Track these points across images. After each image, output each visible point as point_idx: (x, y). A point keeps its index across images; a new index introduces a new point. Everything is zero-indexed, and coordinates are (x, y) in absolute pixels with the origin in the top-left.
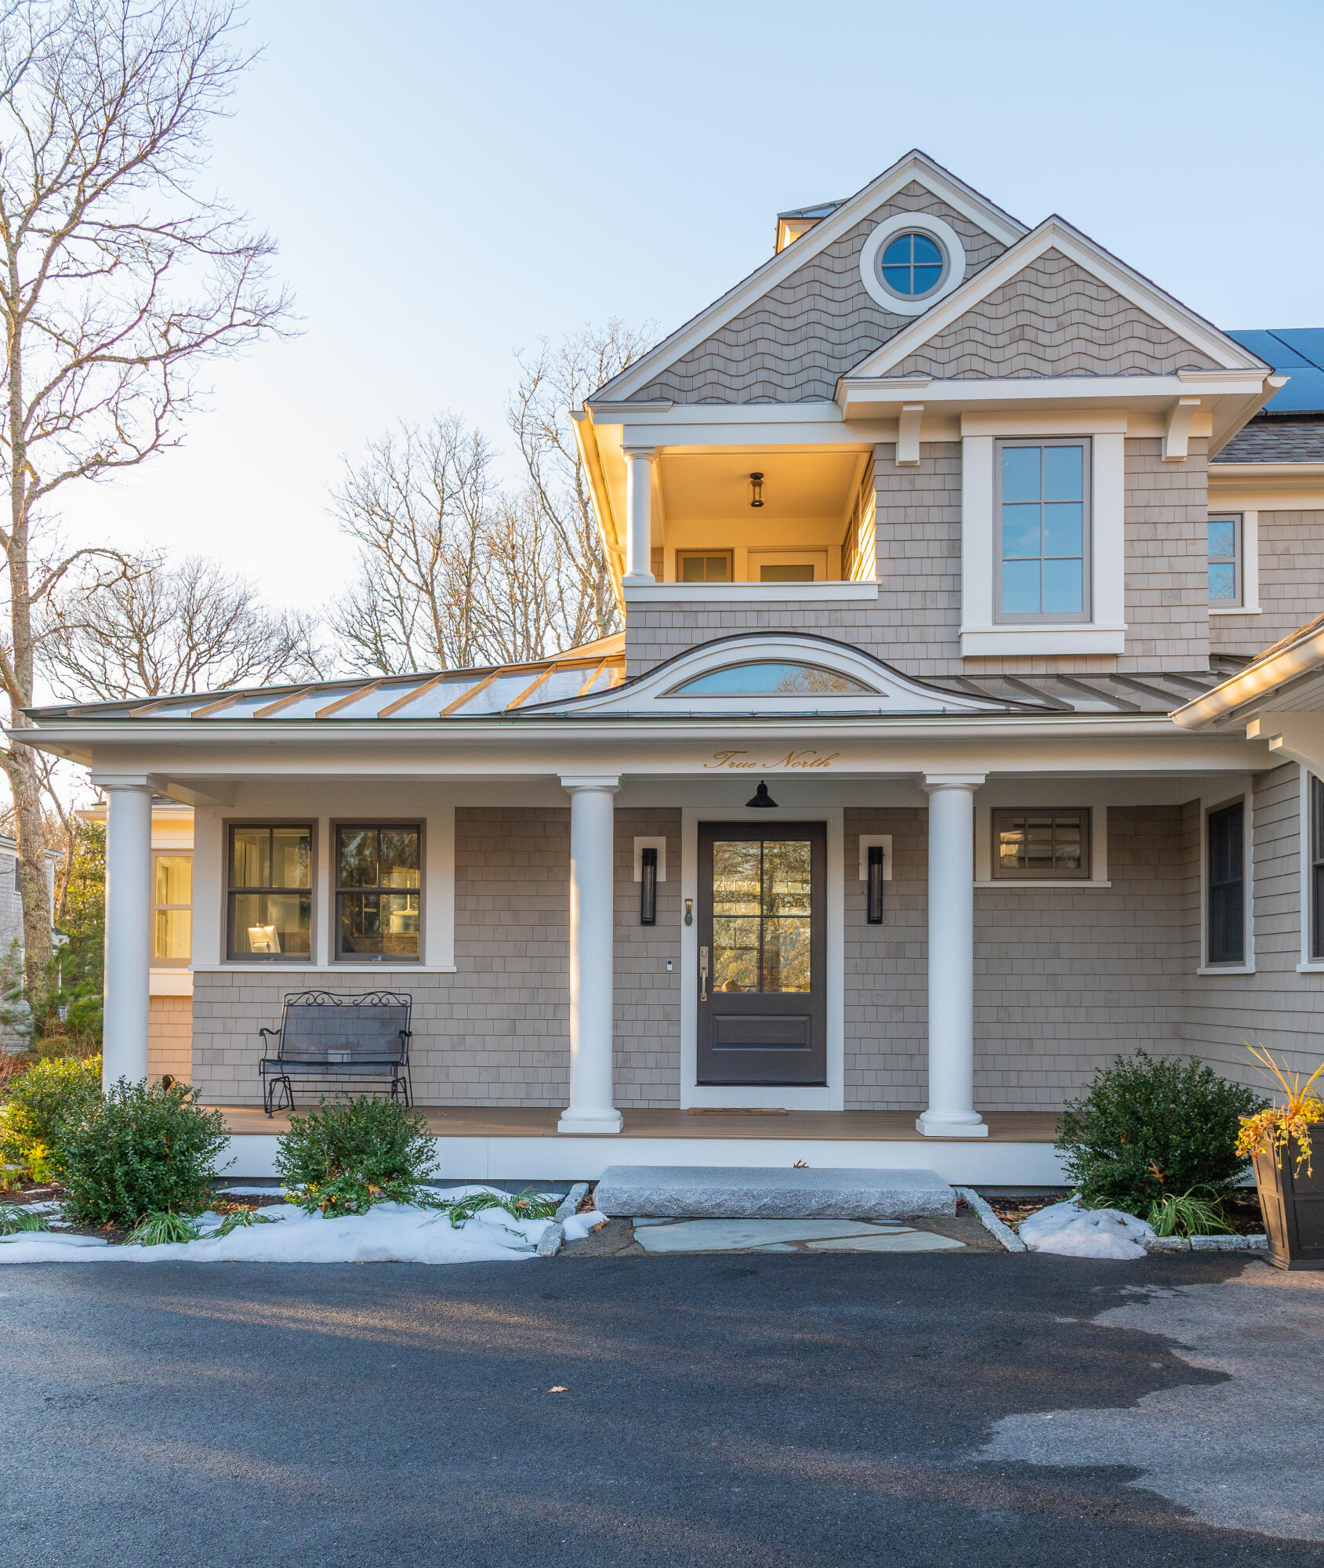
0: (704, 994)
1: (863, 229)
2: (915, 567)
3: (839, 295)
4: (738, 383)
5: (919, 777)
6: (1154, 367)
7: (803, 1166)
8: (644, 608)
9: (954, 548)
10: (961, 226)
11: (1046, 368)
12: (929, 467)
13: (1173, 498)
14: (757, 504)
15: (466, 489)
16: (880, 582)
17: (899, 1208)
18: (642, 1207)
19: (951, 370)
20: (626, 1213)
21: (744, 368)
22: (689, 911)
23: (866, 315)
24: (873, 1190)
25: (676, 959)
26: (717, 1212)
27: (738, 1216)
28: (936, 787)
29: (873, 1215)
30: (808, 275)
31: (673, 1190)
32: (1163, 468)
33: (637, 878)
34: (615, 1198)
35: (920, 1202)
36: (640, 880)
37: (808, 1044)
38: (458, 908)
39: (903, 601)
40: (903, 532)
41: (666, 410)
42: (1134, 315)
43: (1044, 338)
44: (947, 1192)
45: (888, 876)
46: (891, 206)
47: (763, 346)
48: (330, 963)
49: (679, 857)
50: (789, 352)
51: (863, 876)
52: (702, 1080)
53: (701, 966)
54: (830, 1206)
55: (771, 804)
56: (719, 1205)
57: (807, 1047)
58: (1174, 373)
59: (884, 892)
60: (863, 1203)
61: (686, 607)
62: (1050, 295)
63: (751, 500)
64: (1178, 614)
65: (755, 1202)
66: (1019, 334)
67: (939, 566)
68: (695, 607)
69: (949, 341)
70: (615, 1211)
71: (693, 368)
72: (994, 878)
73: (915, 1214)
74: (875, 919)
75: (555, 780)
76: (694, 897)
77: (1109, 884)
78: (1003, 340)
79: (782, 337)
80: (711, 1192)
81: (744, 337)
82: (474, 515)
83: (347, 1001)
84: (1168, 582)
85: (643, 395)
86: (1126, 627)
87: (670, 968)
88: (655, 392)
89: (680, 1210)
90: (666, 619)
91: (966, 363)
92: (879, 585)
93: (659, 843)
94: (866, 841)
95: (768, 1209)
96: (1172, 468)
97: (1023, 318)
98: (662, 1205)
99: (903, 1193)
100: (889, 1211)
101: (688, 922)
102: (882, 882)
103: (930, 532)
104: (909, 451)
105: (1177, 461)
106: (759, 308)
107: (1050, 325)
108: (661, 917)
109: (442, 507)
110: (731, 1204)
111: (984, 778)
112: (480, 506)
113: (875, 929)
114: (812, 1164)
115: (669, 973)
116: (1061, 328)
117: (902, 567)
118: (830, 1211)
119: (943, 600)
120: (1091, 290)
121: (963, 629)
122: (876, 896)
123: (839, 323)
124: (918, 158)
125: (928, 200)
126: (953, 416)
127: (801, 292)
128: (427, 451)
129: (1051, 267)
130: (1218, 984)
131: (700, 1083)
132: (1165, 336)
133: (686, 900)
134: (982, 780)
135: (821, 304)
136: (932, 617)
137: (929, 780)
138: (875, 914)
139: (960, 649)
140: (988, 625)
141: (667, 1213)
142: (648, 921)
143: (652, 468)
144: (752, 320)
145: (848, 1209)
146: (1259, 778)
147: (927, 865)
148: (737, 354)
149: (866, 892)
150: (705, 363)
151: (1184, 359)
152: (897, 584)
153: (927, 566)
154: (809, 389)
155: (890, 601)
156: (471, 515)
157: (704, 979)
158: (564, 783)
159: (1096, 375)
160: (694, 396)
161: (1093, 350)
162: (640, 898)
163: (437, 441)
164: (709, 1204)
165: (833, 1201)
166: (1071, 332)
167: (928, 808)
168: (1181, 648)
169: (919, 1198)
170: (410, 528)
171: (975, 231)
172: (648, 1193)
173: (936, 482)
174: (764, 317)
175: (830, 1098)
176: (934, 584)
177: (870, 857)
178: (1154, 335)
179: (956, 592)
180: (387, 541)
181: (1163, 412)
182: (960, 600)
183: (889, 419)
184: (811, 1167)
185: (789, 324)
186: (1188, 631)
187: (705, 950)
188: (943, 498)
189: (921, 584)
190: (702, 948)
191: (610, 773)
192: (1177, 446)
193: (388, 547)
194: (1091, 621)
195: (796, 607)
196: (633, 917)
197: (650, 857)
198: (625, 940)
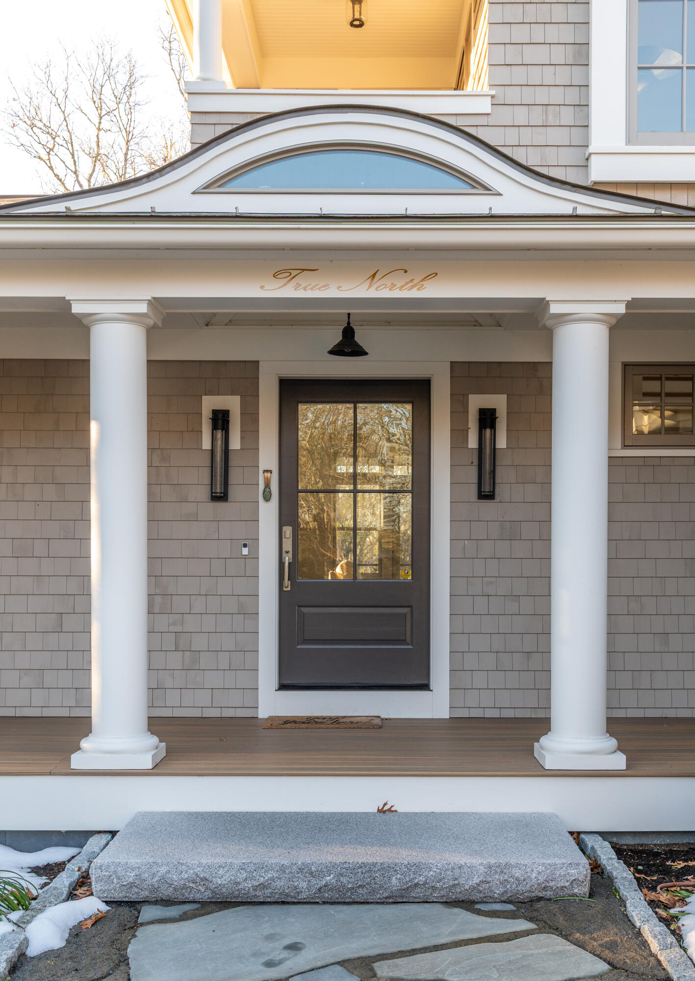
0: (286, 582)
2: (535, 76)
5: (542, 304)
7: (390, 810)
8: (212, 120)
9: (581, 54)
14: (357, 23)
15: (121, 106)
16: (493, 92)
17: (511, 887)
18: (155, 889)
20: (134, 898)
22: (267, 485)
24: (475, 861)
25: (252, 542)
26: (261, 896)
27: (289, 900)
28: (563, 318)
29: (476, 896)
31: (199, 866)
33: (206, 444)
34: (118, 878)
35: (541, 879)
36: (210, 448)
37: (408, 639)
39: (521, 116)
40: (521, 34)
44: (578, 864)
45: (502, 443)
49: (256, 421)
51: (473, 443)
52: (286, 682)
53: (284, 549)
54: (417, 885)
55: (359, 352)
56: (262, 886)
57: (408, 644)
59: (497, 463)
60: (462, 881)
63: (350, 19)
65: (314, 881)
67: (563, 75)
70: (118, 896)
72: (625, 446)
73: (533, 895)
74: (486, 494)
75: (64, 304)
76: (274, 466)
80: (252, 868)
82: (128, 130)
87: (245, 551)
89: (208, 894)
92: (493, 97)
93: (232, 403)
94: (477, 402)
95: (331, 889)
98: (184, 887)
99: (517, 866)
100: (498, 892)
101: (267, 497)
102: (494, 450)
103: (553, 34)
108: (234, 492)
109: (100, 123)
110: (279, 884)
111: (624, 306)
112: (133, 120)
113: (486, 505)
114: (401, 808)
115: (245, 557)
117: (519, 75)
118: (417, 893)
119: (567, 116)
121: (591, 149)
122: (487, 466)
128: (85, 70)
131: (283, 687)
133: (265, 471)
134: (621, 309)
136: (556, 136)
137: (554, 309)
138: (487, 488)
139: (587, 174)
140: (620, 145)
141: (191, 897)
142: (220, 496)
145: (442, 889)
147: (549, 431)
149: (476, 462)
152: (513, 96)
153: (548, 76)
155: (505, 115)
156: (126, 129)
157: (287, 564)
158: (76, 309)
162: (210, 469)
163: (94, 60)
164: (249, 885)
165: (421, 879)
167: (552, 363)
169: (539, 873)
170: (68, 138)
172: (163, 870)
175: (434, 703)
176: (557, 96)
177: (480, 420)
179: (583, 106)
180: (49, 153)
182: (587, 116)
184: (400, 810)
187: (288, 530)
189: (542, 96)
190: (285, 528)
191: (136, 295)
193: (49, 159)
196: (203, 493)
197: (221, 420)
198: (193, 518)
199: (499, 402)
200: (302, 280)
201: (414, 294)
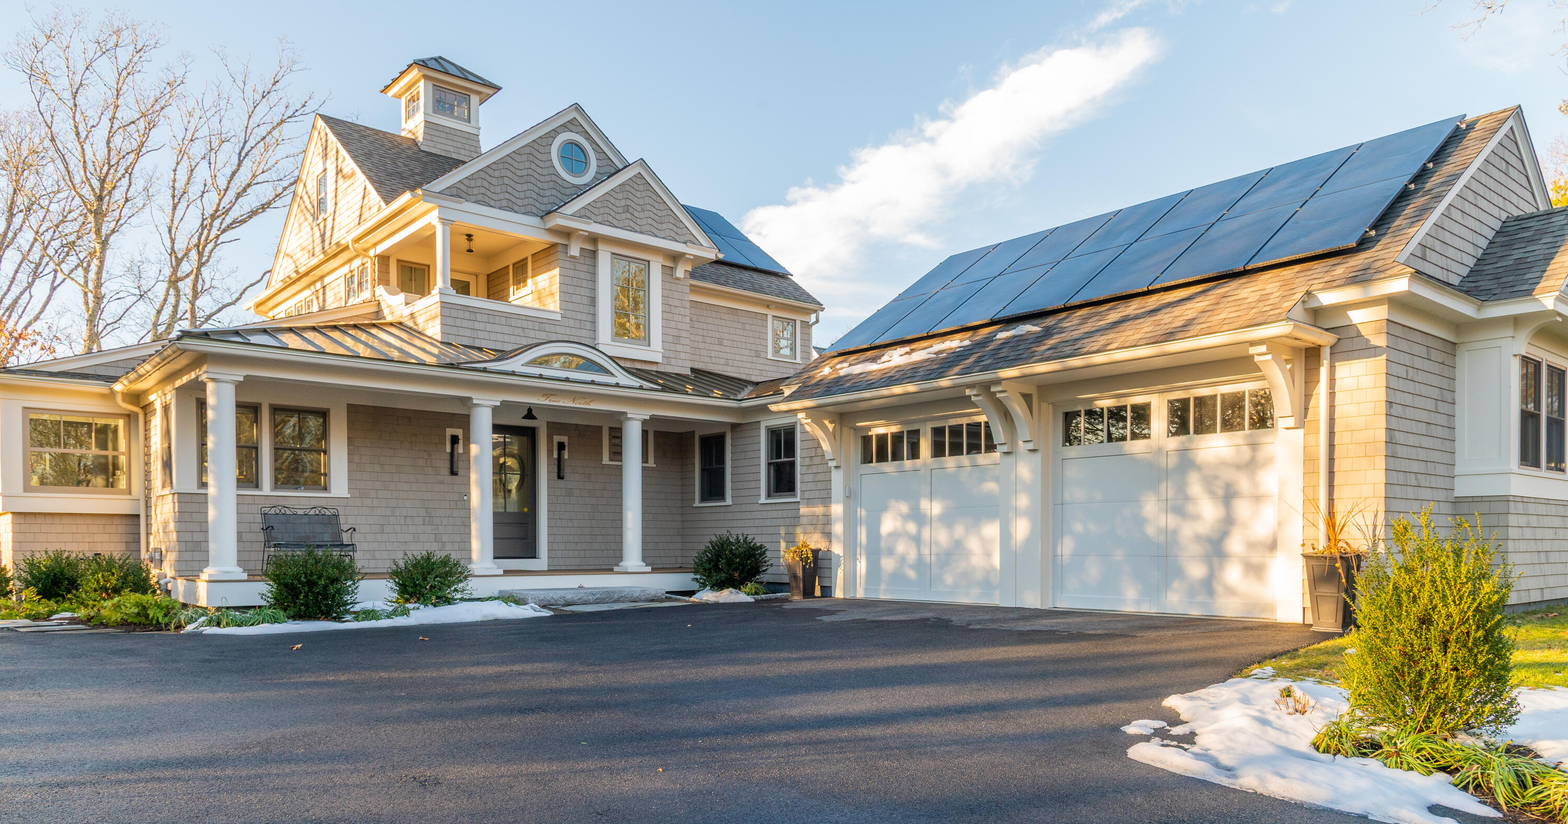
1: (552, 134)
2: (576, 307)
3: (541, 164)
4: (495, 197)
6: (677, 238)
8: (450, 306)
9: (593, 301)
10: (594, 146)
11: (637, 228)
12: (582, 261)
13: (677, 295)
14: (470, 251)
16: (561, 312)
19: (599, 219)
21: (498, 190)
23: (554, 178)
30: (527, 150)
32: (673, 281)
33: (448, 450)
36: (450, 452)
37: (528, 538)
38: (350, 462)
39: (571, 323)
40: (571, 290)
41: (461, 203)
42: (670, 213)
43: (636, 214)
45: (566, 457)
46: (565, 127)
47: (506, 181)
48: (272, 490)
50: (519, 187)
51: (555, 455)
52: (496, 555)
55: (534, 418)
56: (580, 599)
57: (528, 540)
58: (685, 243)
59: (565, 464)
61: (471, 309)
62: (638, 194)
63: (467, 248)
64: (679, 348)
66: (627, 209)
67: (587, 309)
68: (475, 310)
69: (599, 205)
71: (473, 183)
72: (611, 460)
74: (560, 477)
75: (464, 399)
77: (655, 466)
78: (620, 210)
79: (515, 178)
81: (497, 174)
83: (300, 512)
84: (675, 333)
85: (448, 192)
86: (662, 351)
87: (465, 498)
88: (454, 191)
90: (461, 314)
91: (606, 217)
92: (561, 314)
93: (459, 432)
94: (557, 439)
96: (677, 282)
97: (629, 202)
102: (563, 459)
103: (583, 292)
104: (575, 251)
105: (678, 279)
106: (504, 160)
107: (639, 208)
108: (460, 471)
111: (649, 417)
113: (560, 481)
116: (643, 211)
117: (571, 306)
119: (588, 326)
120: (654, 197)
121: (597, 341)
122: (562, 466)
123: (542, 179)
124: (577, 107)
125: (580, 129)
126: (594, 239)
127: (524, 158)
129: (639, 181)
130: (706, 510)
131: (495, 558)
132: (682, 226)
134: (647, 417)
135: (534, 166)
136: (584, 333)
138: (562, 475)
142: (454, 473)
143: (448, 229)
144: (501, 166)
146: (734, 427)
148: (494, 181)
149: (557, 464)
150: (479, 182)
151: (689, 237)
152: (569, 314)
153: (581, 308)
154: (529, 208)
159: (656, 236)
160: (473, 198)
161: (655, 224)
162: (449, 461)
164: (576, 598)
166: (647, 214)
168: (680, 363)
171: (600, 151)
173: (585, 268)
174: (507, 166)
175: (542, 562)
176: (584, 317)
177: (558, 446)
178: (677, 223)
179: (594, 323)
181: (676, 257)
182: (595, 327)
183: (567, 234)
185: (519, 173)
186: (683, 356)
188: (588, 276)
189: (579, 316)
191: (496, 399)
192: (680, 273)
194: (649, 346)
195: (524, 318)
196: (446, 471)
197: (455, 440)
198: (442, 482)
199: (565, 439)
200: (552, 398)
201: (587, 407)
